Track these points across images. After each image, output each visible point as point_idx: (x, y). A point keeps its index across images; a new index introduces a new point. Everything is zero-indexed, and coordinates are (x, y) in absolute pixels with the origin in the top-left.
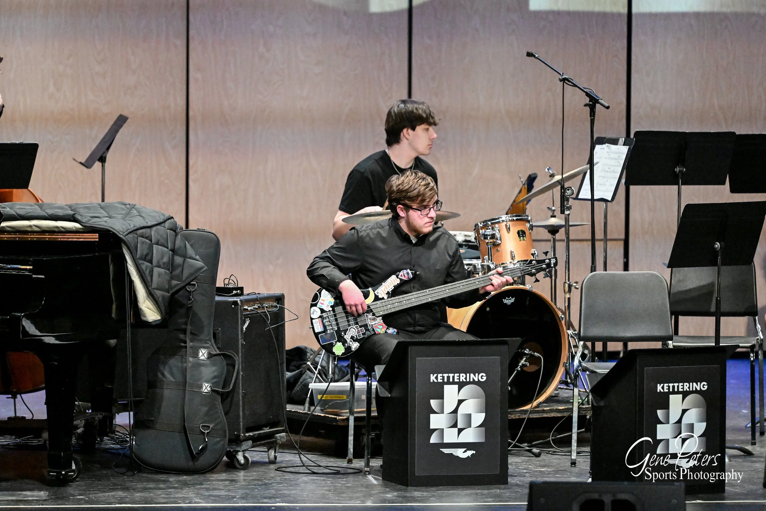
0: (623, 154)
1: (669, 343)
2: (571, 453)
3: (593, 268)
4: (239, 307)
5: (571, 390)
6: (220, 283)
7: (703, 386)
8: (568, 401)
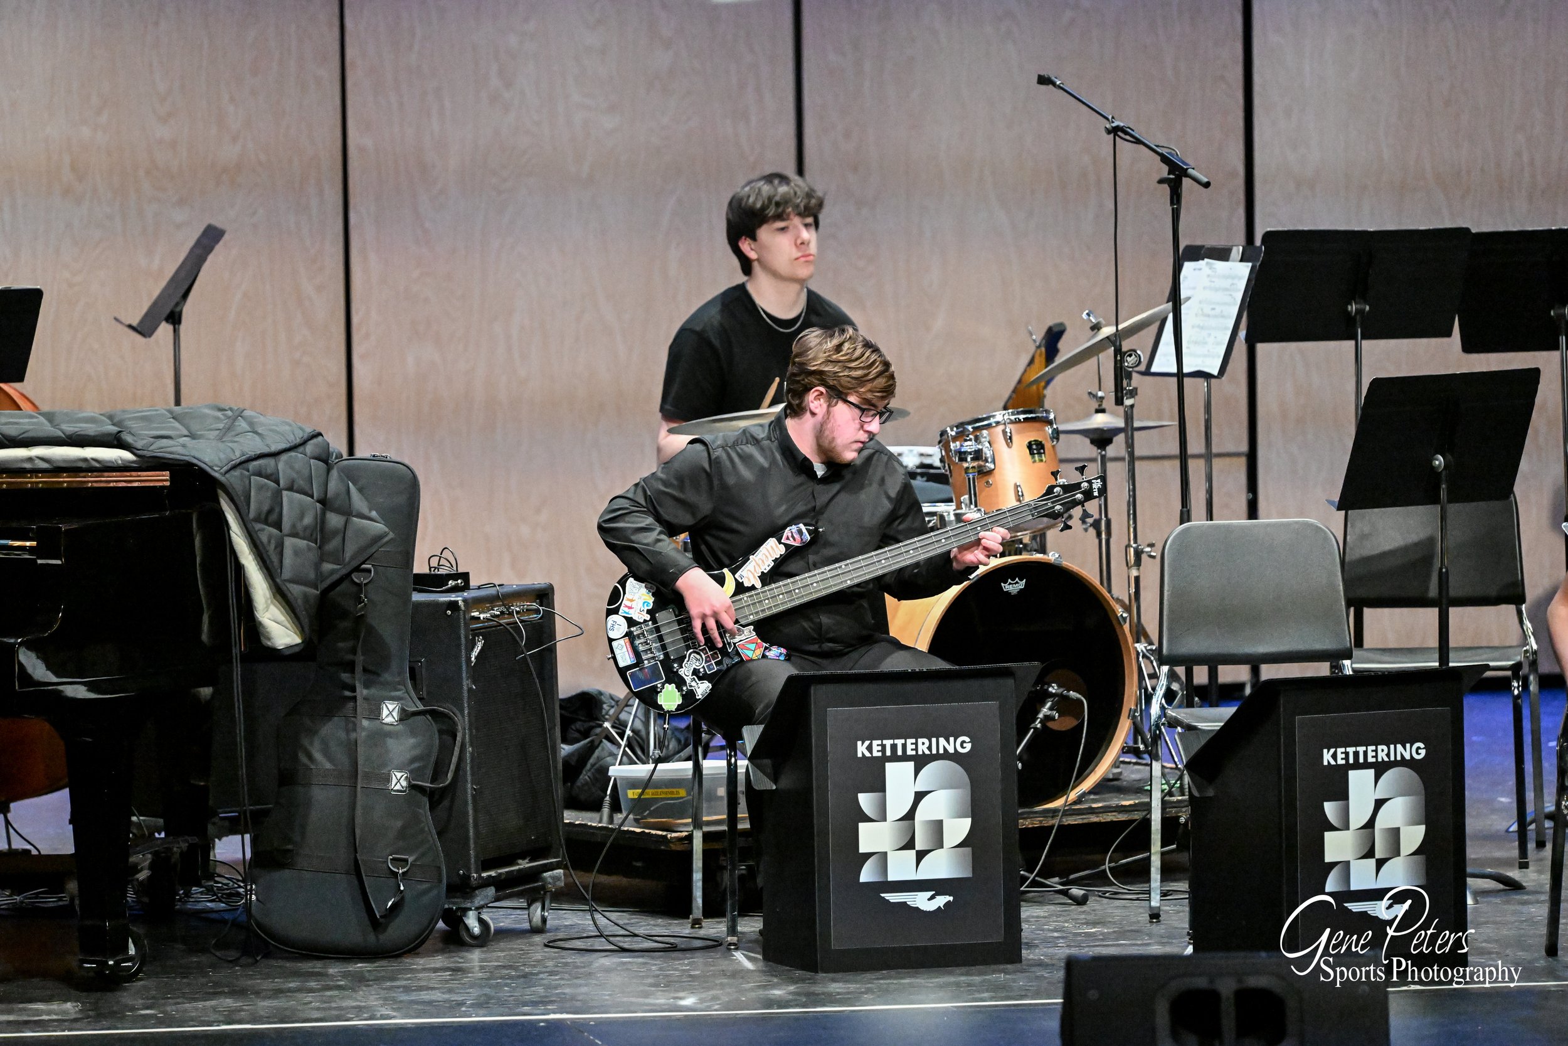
0: (1240, 278)
1: (1344, 665)
2: (1150, 894)
3: (1185, 517)
4: (461, 612)
5: (1146, 765)
6: (420, 567)
7: (1417, 751)
8: (1141, 789)
